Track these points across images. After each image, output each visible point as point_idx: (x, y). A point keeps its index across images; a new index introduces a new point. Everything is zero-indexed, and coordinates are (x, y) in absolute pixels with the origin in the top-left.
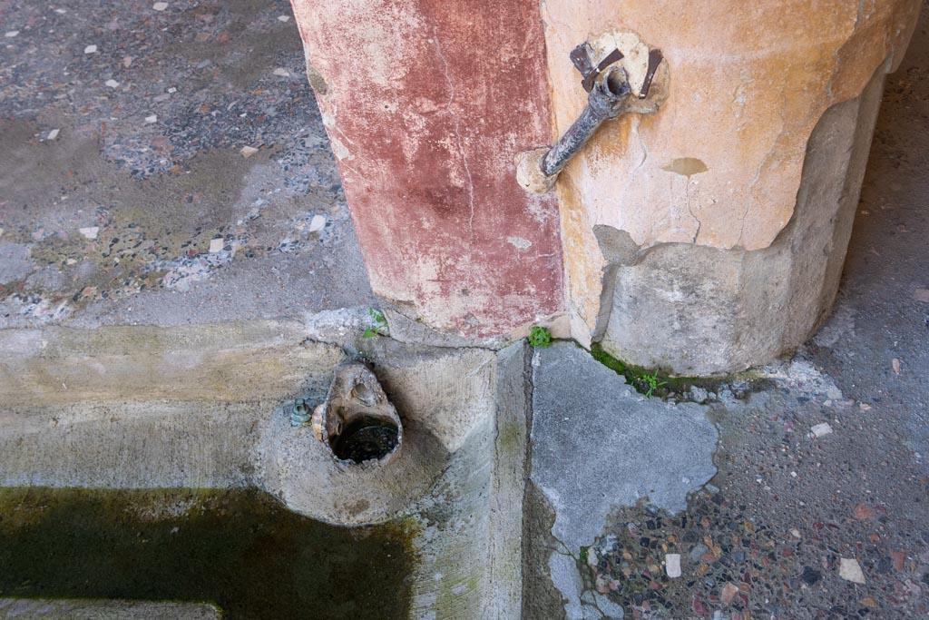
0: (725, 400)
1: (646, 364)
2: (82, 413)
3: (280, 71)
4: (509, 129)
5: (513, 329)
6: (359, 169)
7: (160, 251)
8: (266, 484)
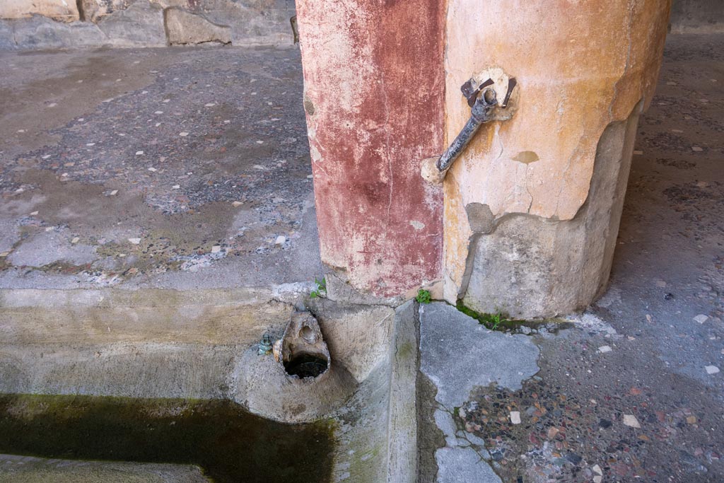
0: (543, 333)
1: (491, 311)
2: (118, 349)
3: (256, 166)
4: (419, 143)
5: (407, 291)
6: (326, 168)
7: (180, 251)
8: (236, 397)
